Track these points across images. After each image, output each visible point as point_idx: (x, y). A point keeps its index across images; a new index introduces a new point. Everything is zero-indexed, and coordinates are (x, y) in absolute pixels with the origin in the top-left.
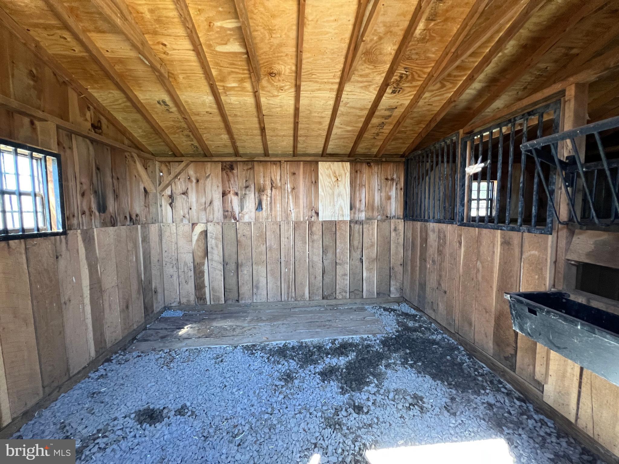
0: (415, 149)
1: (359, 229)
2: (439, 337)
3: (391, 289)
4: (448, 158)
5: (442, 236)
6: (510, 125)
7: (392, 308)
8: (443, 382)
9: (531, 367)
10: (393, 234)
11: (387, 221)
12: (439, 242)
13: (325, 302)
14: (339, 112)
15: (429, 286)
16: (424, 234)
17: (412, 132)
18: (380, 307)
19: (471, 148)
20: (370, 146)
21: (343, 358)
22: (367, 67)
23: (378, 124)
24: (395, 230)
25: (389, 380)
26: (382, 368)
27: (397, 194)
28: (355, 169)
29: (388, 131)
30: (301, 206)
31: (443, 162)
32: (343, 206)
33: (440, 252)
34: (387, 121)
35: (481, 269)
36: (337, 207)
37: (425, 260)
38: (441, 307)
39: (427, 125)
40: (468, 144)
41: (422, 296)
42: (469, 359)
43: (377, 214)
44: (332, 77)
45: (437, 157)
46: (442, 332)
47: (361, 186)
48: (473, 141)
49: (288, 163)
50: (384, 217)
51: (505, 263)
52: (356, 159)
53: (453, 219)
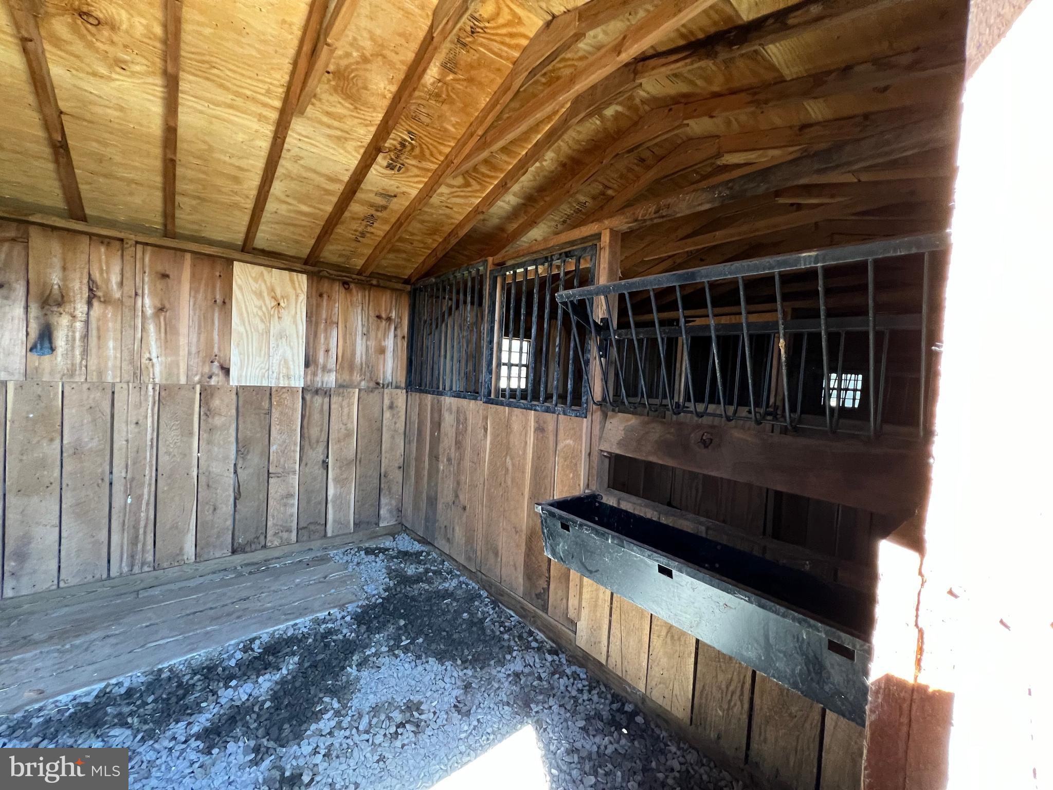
0: (428, 274)
1: (322, 405)
2: (454, 583)
3: (382, 512)
4: (473, 298)
5: (462, 418)
6: (546, 264)
7: (382, 546)
8: (455, 660)
9: (565, 601)
10: (387, 415)
11: (376, 392)
12: (457, 428)
13: (239, 558)
14: (280, 171)
15: (442, 501)
16: (436, 415)
17: (422, 245)
18: (360, 549)
19: (503, 288)
20: (348, 253)
21: (267, 676)
22: (340, 103)
23: (362, 216)
24: (391, 407)
25: (363, 691)
26: (352, 671)
27: (395, 344)
28: (317, 290)
29: (382, 234)
30: (183, 352)
31: (465, 302)
32: (290, 358)
33: (459, 444)
34: (379, 214)
35: (510, 468)
36: (275, 360)
37: (437, 458)
38: (459, 534)
39: (445, 239)
40: (499, 280)
41: (430, 520)
42: (493, 609)
43: (359, 379)
44: (263, 91)
45: (458, 293)
46: (458, 573)
47: (331, 323)
48: (504, 277)
49: (149, 248)
50: (372, 384)
51: (539, 458)
52: (320, 272)
53: (477, 393)
